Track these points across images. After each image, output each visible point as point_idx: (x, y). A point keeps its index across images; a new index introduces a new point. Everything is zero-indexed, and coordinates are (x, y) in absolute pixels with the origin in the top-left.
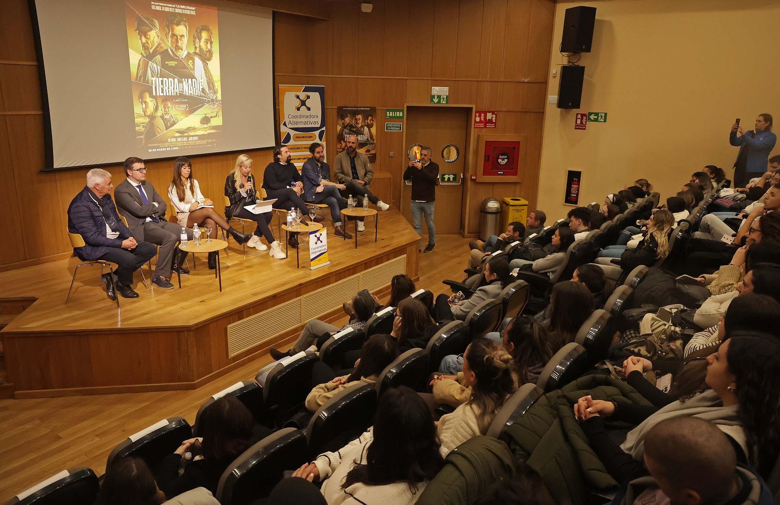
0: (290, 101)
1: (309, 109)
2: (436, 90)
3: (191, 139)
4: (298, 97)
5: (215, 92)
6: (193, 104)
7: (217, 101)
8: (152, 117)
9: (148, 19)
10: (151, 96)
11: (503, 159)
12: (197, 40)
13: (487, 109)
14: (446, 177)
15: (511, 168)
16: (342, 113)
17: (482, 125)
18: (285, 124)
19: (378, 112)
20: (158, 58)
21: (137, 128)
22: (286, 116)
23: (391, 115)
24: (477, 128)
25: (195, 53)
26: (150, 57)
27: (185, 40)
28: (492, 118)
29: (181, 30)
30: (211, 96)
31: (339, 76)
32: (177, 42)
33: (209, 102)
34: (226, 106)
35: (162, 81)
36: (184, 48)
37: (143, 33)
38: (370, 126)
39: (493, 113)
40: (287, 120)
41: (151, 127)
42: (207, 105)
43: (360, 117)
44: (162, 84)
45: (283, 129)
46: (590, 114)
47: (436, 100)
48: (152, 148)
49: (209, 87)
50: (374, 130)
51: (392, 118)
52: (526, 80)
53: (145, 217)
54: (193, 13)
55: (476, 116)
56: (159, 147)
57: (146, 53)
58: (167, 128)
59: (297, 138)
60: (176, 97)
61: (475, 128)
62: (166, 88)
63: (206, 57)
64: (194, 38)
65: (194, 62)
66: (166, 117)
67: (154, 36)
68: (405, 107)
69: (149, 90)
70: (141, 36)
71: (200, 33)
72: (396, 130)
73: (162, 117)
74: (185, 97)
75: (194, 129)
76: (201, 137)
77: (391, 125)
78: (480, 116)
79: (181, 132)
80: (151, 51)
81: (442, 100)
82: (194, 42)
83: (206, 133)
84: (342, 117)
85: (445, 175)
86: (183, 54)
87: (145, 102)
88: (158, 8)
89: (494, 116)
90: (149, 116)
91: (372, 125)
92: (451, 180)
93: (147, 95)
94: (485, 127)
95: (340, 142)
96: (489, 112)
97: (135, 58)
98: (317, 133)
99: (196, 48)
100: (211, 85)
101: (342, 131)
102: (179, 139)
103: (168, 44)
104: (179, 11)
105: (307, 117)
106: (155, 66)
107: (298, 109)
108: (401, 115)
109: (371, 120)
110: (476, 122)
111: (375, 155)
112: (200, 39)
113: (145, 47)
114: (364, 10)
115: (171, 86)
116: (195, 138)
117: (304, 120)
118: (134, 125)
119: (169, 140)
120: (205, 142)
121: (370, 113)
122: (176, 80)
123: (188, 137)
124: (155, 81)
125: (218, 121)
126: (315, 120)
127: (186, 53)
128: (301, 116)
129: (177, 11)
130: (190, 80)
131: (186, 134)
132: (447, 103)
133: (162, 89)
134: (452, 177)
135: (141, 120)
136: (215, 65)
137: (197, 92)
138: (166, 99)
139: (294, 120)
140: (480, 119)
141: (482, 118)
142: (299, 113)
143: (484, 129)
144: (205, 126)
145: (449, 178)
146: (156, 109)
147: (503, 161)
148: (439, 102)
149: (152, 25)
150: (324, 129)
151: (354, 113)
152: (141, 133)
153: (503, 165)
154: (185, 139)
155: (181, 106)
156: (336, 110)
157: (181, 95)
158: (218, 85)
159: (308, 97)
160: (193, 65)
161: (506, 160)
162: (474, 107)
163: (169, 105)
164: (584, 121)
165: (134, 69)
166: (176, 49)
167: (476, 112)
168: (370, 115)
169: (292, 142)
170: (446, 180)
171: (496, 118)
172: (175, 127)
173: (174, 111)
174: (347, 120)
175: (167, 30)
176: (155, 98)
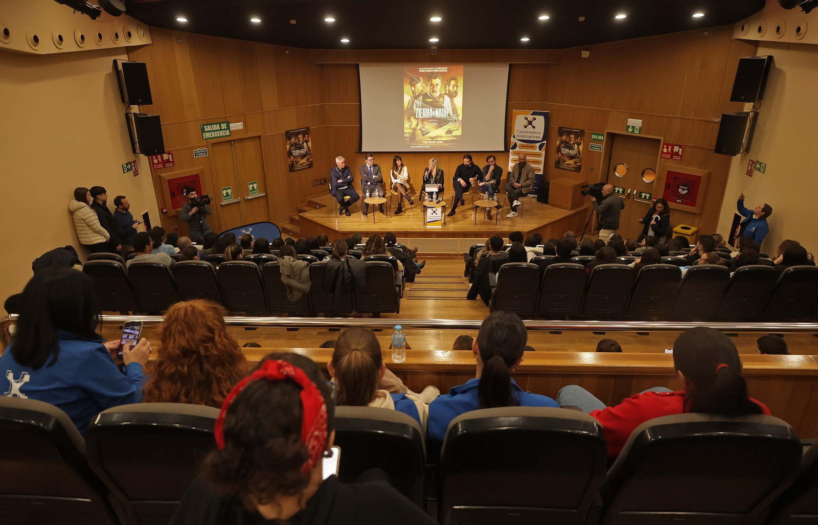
0: (520, 121)
1: (534, 127)
2: (632, 122)
3: (438, 142)
4: (526, 119)
5: (457, 116)
6: (441, 122)
7: (458, 121)
8: (414, 130)
9: (416, 78)
10: (415, 118)
11: (683, 190)
12: (447, 86)
13: (674, 143)
14: (643, 195)
15: (690, 199)
16: (561, 132)
17: (669, 156)
18: (514, 137)
19: (586, 134)
20: (421, 98)
21: (405, 135)
22: (516, 131)
23: (595, 138)
24: (664, 157)
25: (445, 94)
26: (416, 97)
27: (439, 87)
28: (679, 151)
29: (437, 81)
30: (454, 118)
31: (561, 104)
32: (434, 88)
33: (452, 121)
34: (465, 124)
35: (422, 110)
36: (438, 91)
37: (413, 85)
38: (579, 144)
39: (680, 147)
40: (516, 134)
41: (413, 136)
42: (450, 123)
43: (572, 136)
44: (422, 112)
45: (513, 140)
46: (758, 162)
47: (630, 130)
48: (413, 146)
49: (454, 113)
50: (581, 147)
51: (595, 140)
52: (716, 120)
53: (368, 182)
54: (446, 71)
55: (663, 148)
56: (417, 146)
57: (414, 95)
58: (423, 135)
59: (523, 146)
60: (430, 119)
61: (661, 157)
62: (424, 114)
63: (452, 95)
64: (445, 85)
65: (444, 98)
66: (423, 129)
67: (420, 86)
68: (606, 133)
69: (414, 115)
70: (411, 87)
71: (450, 82)
72: (597, 150)
73: (420, 130)
74: (436, 118)
75: (441, 137)
76: (445, 142)
77: (594, 146)
78: (667, 148)
79: (432, 138)
80: (417, 94)
81: (635, 130)
82: (445, 87)
83: (449, 139)
84: (561, 134)
85: (642, 193)
86: (437, 95)
87: (411, 121)
88: (423, 71)
89: (681, 150)
90: (412, 129)
91: (580, 143)
92: (647, 198)
93: (412, 117)
94: (671, 158)
95: (558, 153)
96: (676, 145)
97: (407, 98)
98: (538, 145)
99: (446, 90)
100: (455, 112)
101: (560, 145)
102: (430, 142)
103: (427, 90)
104: (437, 71)
105: (532, 133)
106: (419, 102)
107: (526, 127)
108: (602, 139)
109: (580, 140)
110: (663, 152)
111: (580, 167)
112: (449, 86)
113: (413, 92)
114: (583, 56)
115: (428, 112)
116: (441, 142)
117: (529, 135)
118: (404, 133)
119: (424, 142)
120: (448, 144)
121: (580, 134)
122: (431, 109)
123: (436, 141)
124: (418, 110)
125: (458, 133)
126: (538, 135)
127: (439, 94)
128: (527, 132)
129: (435, 71)
130: (440, 109)
131: (435, 139)
132: (639, 133)
133: (422, 115)
134: (648, 196)
135: (407, 131)
136: (459, 100)
137: (445, 116)
138: (423, 120)
139: (522, 134)
140: (668, 150)
141: (670, 149)
142: (525, 130)
143: (670, 160)
144: (449, 135)
145: (645, 196)
146: (417, 125)
147: (683, 191)
148: (633, 132)
149: (419, 80)
150: (545, 142)
151: (569, 133)
152: (407, 138)
153: (682, 195)
154: (434, 142)
155: (433, 123)
156: (558, 129)
157: (434, 118)
158: (460, 112)
159: (535, 119)
160: (443, 100)
161: (686, 191)
162: (662, 139)
163: (426, 123)
164: (752, 168)
165: (406, 104)
166: (432, 92)
167: (664, 144)
168: (580, 136)
169: (517, 149)
170: (643, 197)
171: (682, 151)
172: (428, 135)
173: (428, 126)
174: (564, 137)
175: (428, 82)
176: (417, 119)
